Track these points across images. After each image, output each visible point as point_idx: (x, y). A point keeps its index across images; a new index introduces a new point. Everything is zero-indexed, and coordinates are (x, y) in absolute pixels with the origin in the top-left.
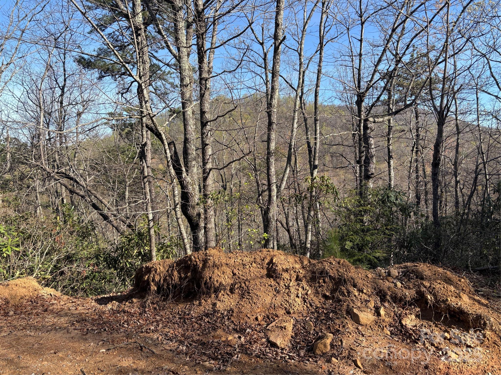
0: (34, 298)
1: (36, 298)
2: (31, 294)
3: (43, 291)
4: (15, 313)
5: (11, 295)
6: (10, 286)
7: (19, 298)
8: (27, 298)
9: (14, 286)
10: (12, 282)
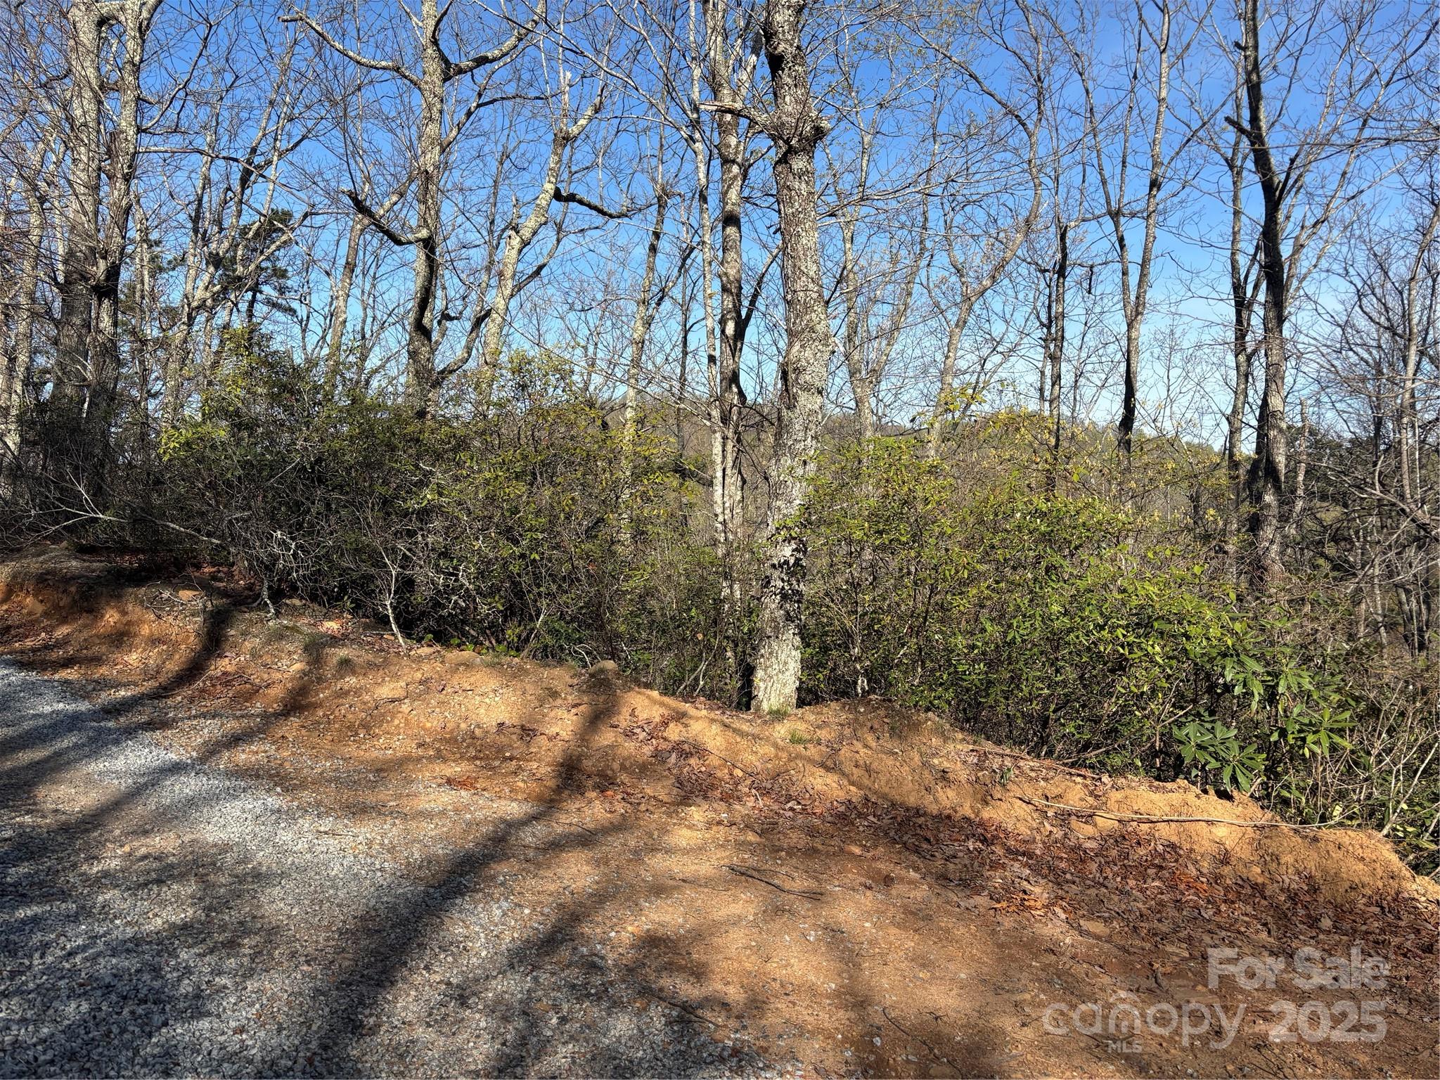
0: (1389, 898)
1: (1395, 900)
2: (1380, 884)
3: (1414, 887)
4: (1335, 927)
5: (1325, 871)
6: (1321, 844)
7: (1347, 885)
8: (1368, 892)
9: (1331, 847)
10: (1325, 833)
